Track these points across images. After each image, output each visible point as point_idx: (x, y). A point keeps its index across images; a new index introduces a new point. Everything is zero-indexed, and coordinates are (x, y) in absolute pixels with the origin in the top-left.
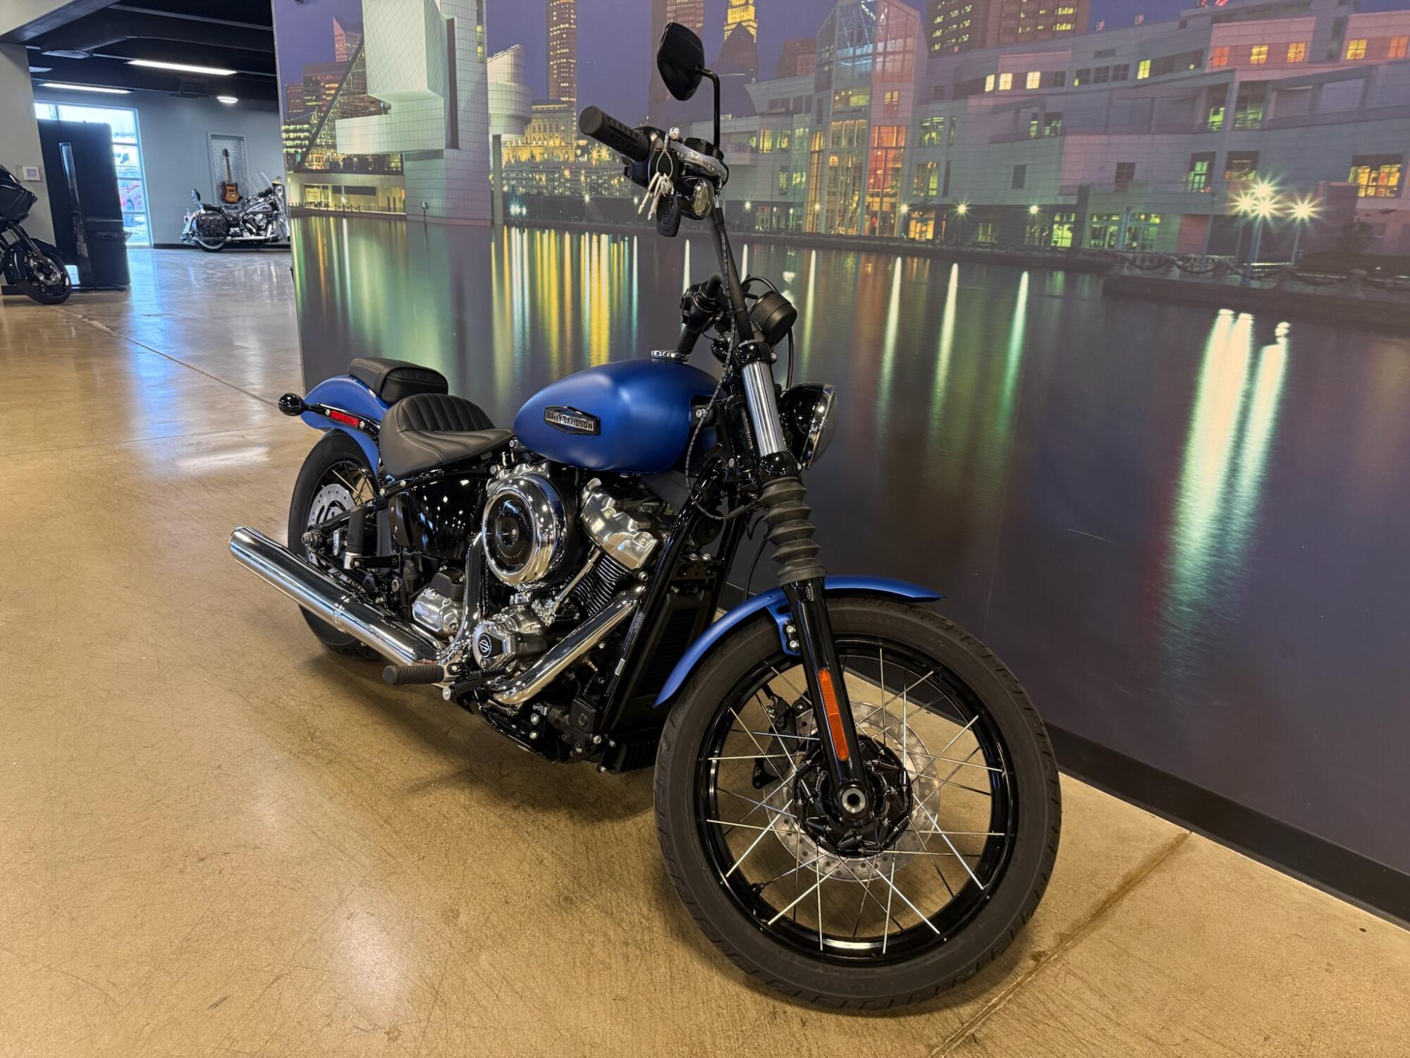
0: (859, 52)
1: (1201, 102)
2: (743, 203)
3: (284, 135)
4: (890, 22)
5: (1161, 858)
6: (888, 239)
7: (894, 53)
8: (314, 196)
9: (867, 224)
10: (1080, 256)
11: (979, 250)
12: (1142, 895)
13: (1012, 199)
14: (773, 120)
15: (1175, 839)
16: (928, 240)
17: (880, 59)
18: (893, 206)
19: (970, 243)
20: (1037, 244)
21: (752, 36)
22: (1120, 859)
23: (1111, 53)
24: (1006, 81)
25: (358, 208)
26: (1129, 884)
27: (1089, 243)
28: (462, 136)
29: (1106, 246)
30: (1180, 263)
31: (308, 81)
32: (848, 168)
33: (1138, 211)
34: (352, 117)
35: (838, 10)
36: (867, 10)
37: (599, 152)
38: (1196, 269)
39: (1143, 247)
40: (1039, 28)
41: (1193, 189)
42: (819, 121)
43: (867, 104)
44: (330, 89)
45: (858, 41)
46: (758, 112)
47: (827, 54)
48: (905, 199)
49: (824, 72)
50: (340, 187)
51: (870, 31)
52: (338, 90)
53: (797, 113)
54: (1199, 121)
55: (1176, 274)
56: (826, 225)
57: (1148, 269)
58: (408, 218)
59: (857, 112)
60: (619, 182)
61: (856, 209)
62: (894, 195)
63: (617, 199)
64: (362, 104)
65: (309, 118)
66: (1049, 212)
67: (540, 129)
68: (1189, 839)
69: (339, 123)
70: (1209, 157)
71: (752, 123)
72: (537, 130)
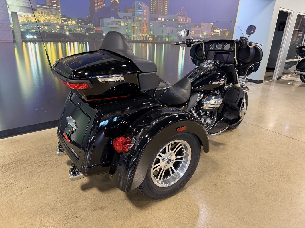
0: (140, 11)
4: (144, 7)
6: (146, 41)
7: (145, 12)
9: (143, 38)
11: (158, 41)
13: (161, 35)
14: (124, 20)
16: (152, 40)
17: (143, 13)
18: (147, 36)
20: (164, 40)
21: (118, 3)
23: (170, 17)
24: (160, 19)
27: (169, 40)
32: (139, 29)
35: (135, 3)
36: (140, 4)
41: (178, 34)
42: (133, 21)
43: (141, 19)
45: (139, 9)
46: (121, 18)
47: (134, 10)
48: (148, 35)
49: (134, 13)
51: (141, 8)
53: (129, 19)
54: (178, 26)
56: (136, 39)
59: (140, 21)
60: (80, 30)
61: (141, 36)
63: (80, 34)
66: (165, 36)
70: (179, 30)
71: (120, 20)
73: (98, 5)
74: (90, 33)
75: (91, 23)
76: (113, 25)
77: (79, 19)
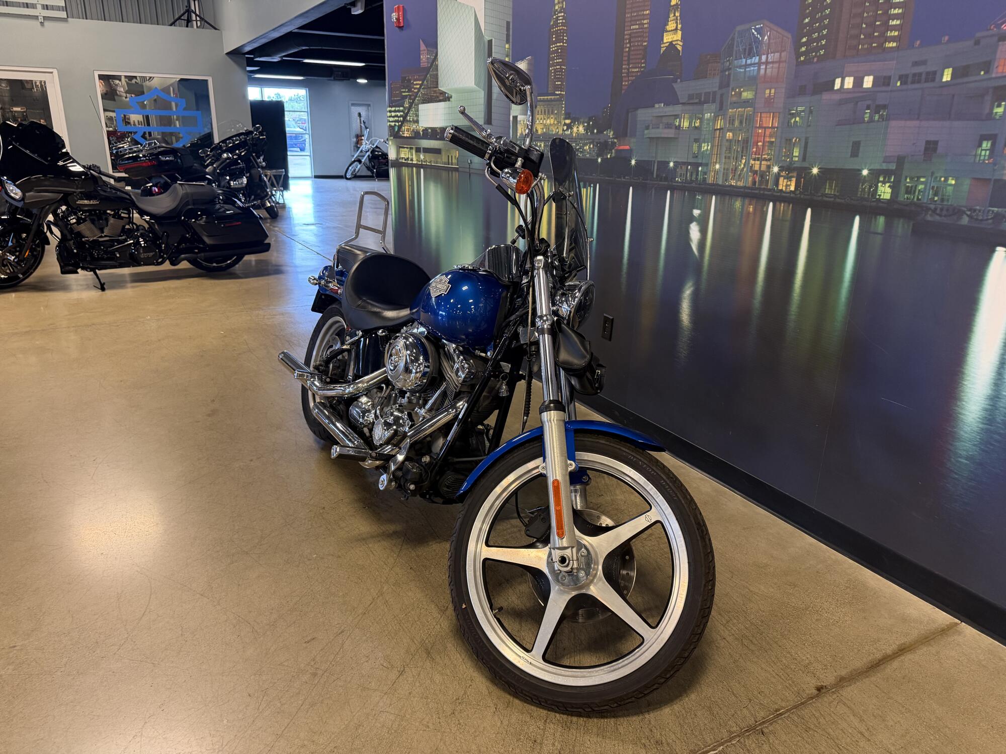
0: (749, 62)
1: (988, 98)
2: (668, 163)
3: (389, 114)
4: (771, 41)
5: (932, 637)
6: (764, 188)
7: (773, 62)
8: (405, 154)
9: (750, 179)
10: (895, 206)
11: (825, 199)
12: (910, 660)
13: (850, 164)
14: (691, 107)
15: (947, 625)
16: (791, 191)
17: (763, 67)
18: (769, 167)
19: (820, 194)
20: (866, 196)
21: (679, 51)
22: (899, 634)
23: (924, 63)
24: (849, 82)
25: (430, 162)
26: (902, 650)
27: (903, 197)
28: (494, 116)
29: (915, 199)
30: (969, 213)
31: (404, 79)
32: (738, 140)
33: (938, 175)
34: (429, 103)
35: (736, 34)
36: (755, 33)
37: (578, 127)
38: (980, 218)
39: (942, 200)
40: (874, 45)
41: (980, 160)
42: (721, 108)
43: (753, 97)
44: (417, 84)
45: (749, 54)
46: (681, 102)
47: (728, 63)
48: (776, 163)
49: (726, 75)
50: (420, 148)
51: (757, 47)
52: (421, 85)
53: (706, 102)
54: (987, 111)
55: (965, 220)
56: (723, 179)
57: (945, 216)
58: (460, 169)
59: (747, 103)
60: (589, 148)
61: (743, 168)
62: (769, 160)
63: (587, 159)
64: (435, 95)
65: (404, 103)
66: (876, 174)
67: (542, 112)
68: (958, 626)
69: (421, 107)
70: (993, 138)
71: (677, 109)
72: (540, 113)
73: (628, 73)
74: (605, 157)
75: (610, 128)
76: (658, 128)
77: (590, 119)
